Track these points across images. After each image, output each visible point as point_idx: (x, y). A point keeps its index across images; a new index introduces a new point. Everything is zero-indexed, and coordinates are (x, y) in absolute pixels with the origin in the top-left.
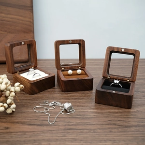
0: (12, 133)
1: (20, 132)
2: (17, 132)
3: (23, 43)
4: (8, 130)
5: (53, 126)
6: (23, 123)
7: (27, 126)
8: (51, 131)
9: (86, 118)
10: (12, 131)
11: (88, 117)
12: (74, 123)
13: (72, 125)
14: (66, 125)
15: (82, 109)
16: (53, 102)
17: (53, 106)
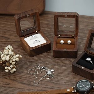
0: (11, 87)
1: (15, 88)
2: (14, 88)
3: (28, 16)
4: (9, 86)
5: (35, 87)
6: (19, 82)
7: (20, 84)
8: (33, 90)
9: (58, 84)
10: (11, 86)
11: (60, 83)
12: (49, 87)
13: (47, 88)
14: (43, 87)
15: (60, 76)
16: (42, 67)
17: (42, 70)
